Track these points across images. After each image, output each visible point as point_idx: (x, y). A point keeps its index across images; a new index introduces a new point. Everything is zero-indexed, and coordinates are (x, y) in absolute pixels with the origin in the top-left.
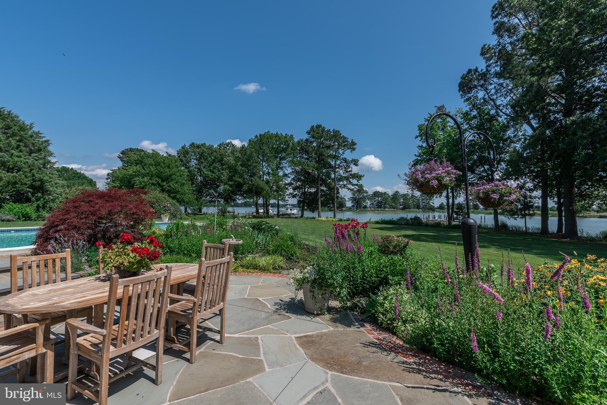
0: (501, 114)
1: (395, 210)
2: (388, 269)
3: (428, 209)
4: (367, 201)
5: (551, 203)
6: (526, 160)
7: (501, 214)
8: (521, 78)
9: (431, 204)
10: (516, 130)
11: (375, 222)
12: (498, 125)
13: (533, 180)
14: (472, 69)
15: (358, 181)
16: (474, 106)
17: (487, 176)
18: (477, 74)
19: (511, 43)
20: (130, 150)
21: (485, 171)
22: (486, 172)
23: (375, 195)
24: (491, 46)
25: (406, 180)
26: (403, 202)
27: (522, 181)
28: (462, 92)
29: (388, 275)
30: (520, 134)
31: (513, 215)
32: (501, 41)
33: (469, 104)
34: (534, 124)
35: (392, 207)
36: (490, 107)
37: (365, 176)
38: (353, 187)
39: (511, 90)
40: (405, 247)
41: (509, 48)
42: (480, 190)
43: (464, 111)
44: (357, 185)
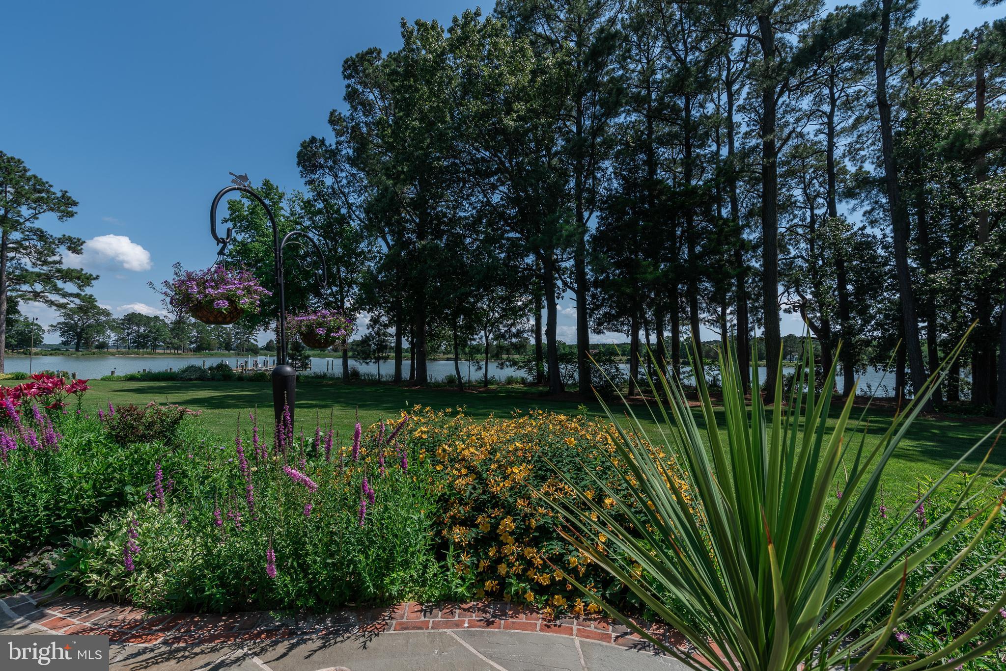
0: (354, 216)
1: (180, 352)
2: (126, 473)
3: (247, 350)
4: (108, 332)
5: (405, 345)
6: (381, 285)
7: (351, 357)
8: (377, 175)
9: (252, 341)
10: (370, 244)
11: (126, 377)
12: (351, 232)
13: (388, 314)
14: (318, 138)
15: (80, 287)
16: (319, 194)
17: (336, 303)
18: (324, 148)
19: (366, 123)
21: (332, 294)
22: (334, 296)
23: (129, 320)
24: (342, 115)
25: (166, 294)
26: (197, 337)
27: (377, 313)
28: (303, 167)
29: (125, 485)
30: (375, 250)
31: (366, 358)
32: (354, 114)
33: (313, 191)
34: (389, 241)
35: (170, 346)
36: (340, 203)
37: (100, 279)
38: (63, 301)
39: (365, 187)
40: (176, 422)
41: (364, 130)
42: (301, 321)
43: (306, 198)
44: (77, 296)
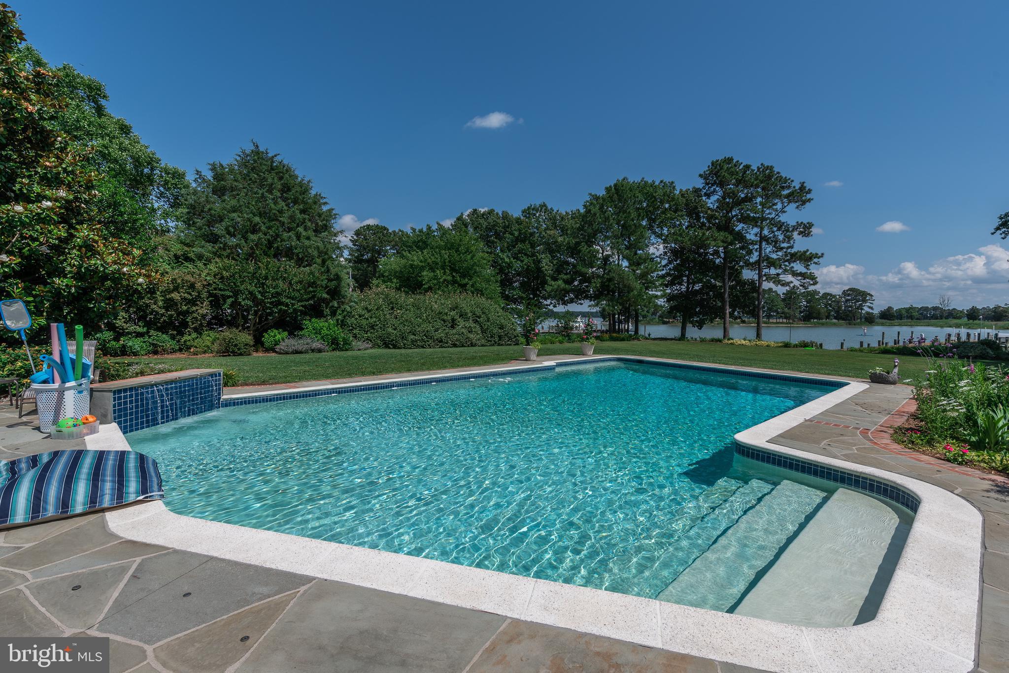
20: (368, 228)
